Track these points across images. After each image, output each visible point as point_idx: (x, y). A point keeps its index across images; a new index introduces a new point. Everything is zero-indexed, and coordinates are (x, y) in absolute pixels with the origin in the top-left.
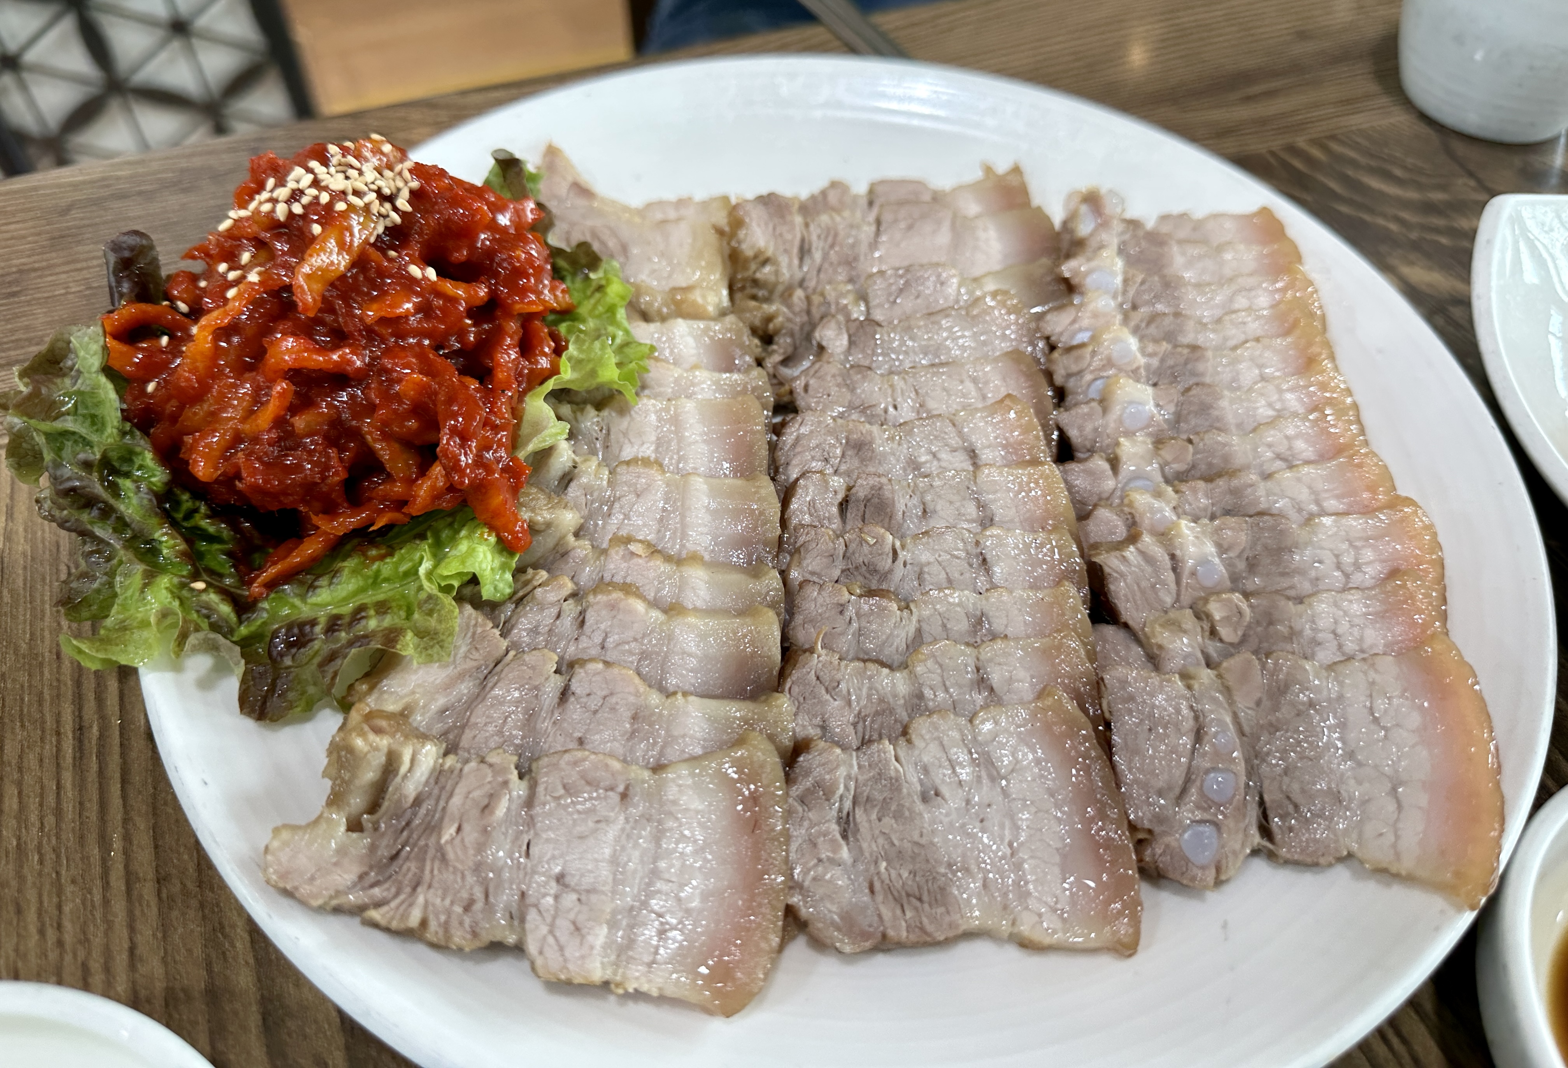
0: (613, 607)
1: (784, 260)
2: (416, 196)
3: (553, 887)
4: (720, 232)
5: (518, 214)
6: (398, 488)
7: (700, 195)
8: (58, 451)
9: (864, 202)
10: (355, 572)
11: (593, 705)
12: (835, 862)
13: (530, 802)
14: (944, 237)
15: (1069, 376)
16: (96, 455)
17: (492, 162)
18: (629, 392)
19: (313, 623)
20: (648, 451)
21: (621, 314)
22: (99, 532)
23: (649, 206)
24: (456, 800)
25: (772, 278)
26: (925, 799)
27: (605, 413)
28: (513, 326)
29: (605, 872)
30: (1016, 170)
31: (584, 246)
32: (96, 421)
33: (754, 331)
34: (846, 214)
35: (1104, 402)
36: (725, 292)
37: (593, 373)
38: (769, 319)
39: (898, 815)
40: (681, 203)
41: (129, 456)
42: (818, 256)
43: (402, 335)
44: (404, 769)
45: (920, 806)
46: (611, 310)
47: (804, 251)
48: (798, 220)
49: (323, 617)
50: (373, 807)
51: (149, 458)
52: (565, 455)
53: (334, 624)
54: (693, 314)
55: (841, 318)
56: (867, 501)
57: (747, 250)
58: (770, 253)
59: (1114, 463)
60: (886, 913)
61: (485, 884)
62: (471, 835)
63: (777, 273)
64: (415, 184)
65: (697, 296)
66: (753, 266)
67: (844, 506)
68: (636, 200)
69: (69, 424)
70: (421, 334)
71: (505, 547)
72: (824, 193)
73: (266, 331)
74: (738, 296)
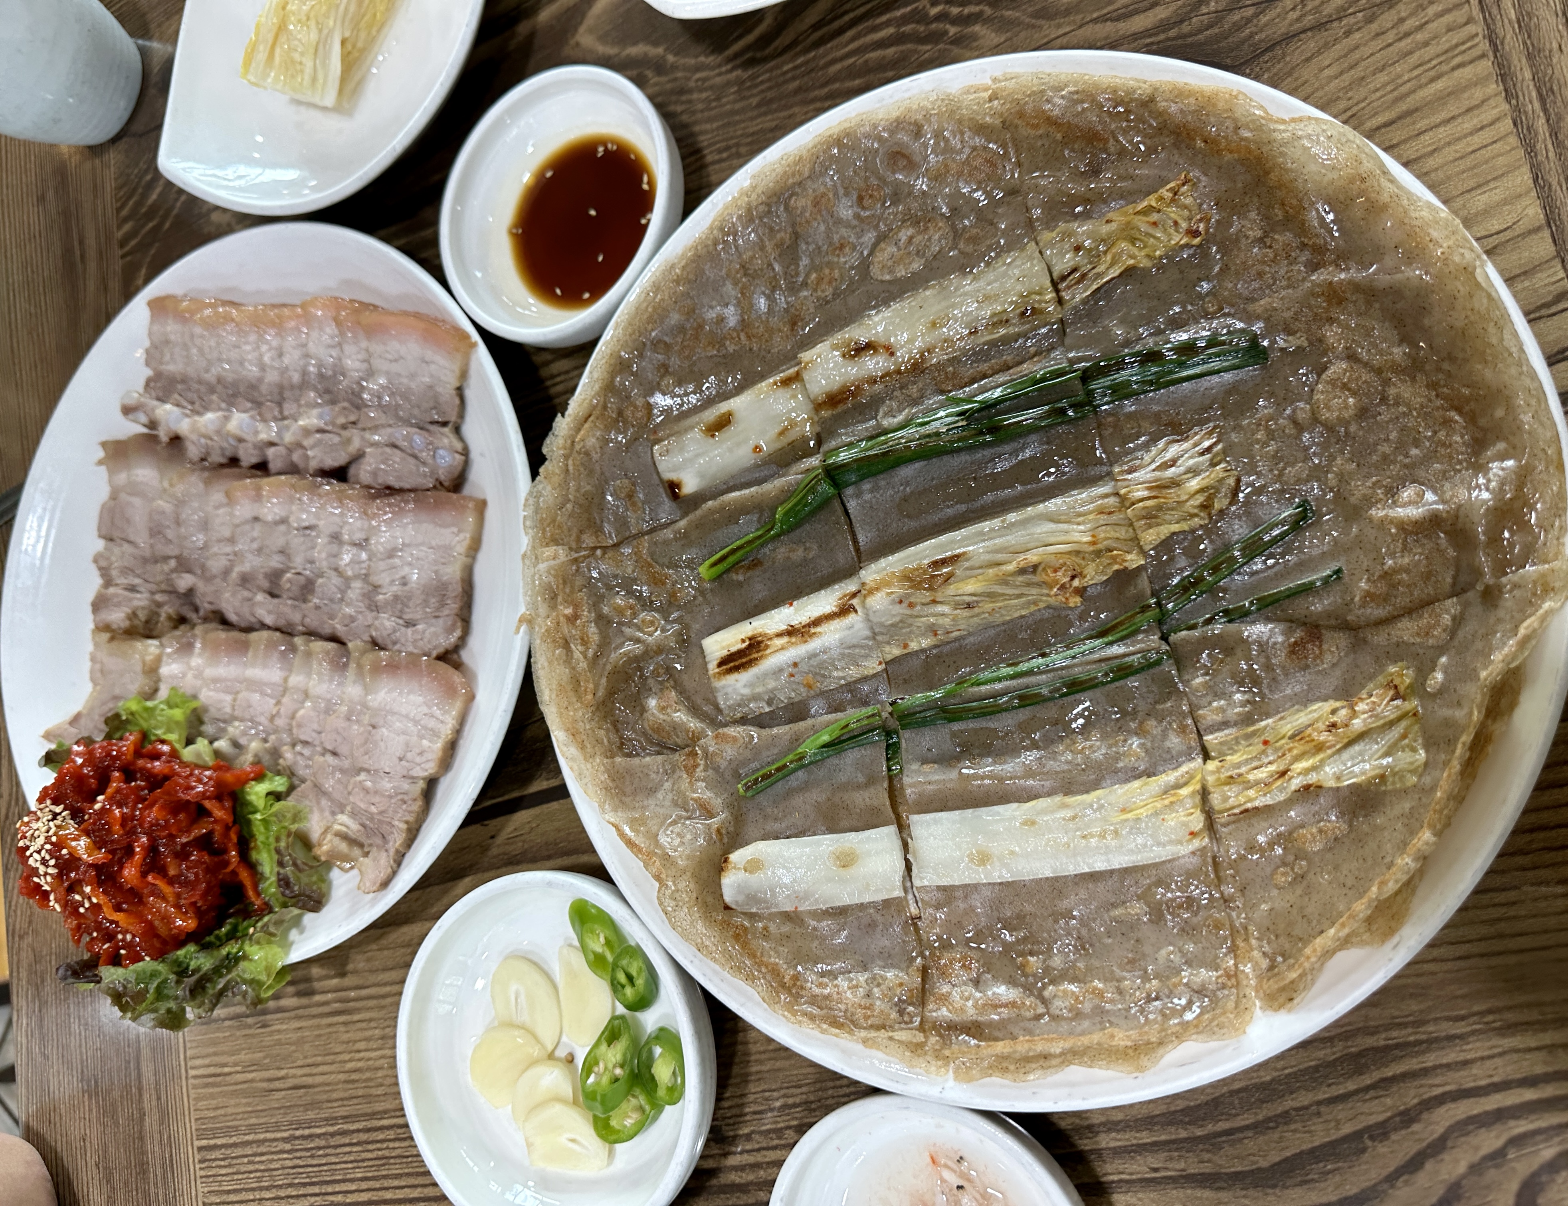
0: (299, 726)
1: (136, 603)
2: (55, 802)
3: (403, 763)
4: (112, 639)
5: (78, 754)
6: (217, 828)
7: (90, 647)
8: (168, 997)
9: (110, 544)
10: (259, 853)
11: (339, 739)
12: (424, 632)
13: (368, 771)
14: (137, 501)
15: (223, 455)
16: (172, 977)
17: (45, 769)
18: (194, 704)
19: (278, 874)
20: (229, 698)
21: (150, 704)
22: (220, 986)
23: (93, 680)
24: (362, 806)
25: (146, 612)
26: (405, 584)
27: (206, 719)
28: (141, 762)
29: (402, 738)
30: (104, 445)
31: (107, 721)
32: (154, 974)
33: (175, 627)
34: (113, 559)
35: (241, 440)
36: (150, 642)
37: (177, 723)
38: (170, 618)
39: (409, 598)
40: (93, 659)
41: (178, 963)
42: (137, 581)
43: (133, 817)
44: (344, 829)
45: (406, 588)
46: (147, 709)
47: (132, 589)
48: (112, 590)
49: (276, 869)
50: (361, 845)
51: (181, 953)
52: (222, 744)
53: (281, 864)
54: (158, 661)
55: (174, 575)
56: (271, 582)
57: (126, 624)
58: (129, 611)
59: (272, 444)
60: (446, 612)
61: (397, 794)
62: (376, 799)
63: (143, 608)
64: (48, 802)
65: (149, 658)
66: (136, 622)
67: (273, 595)
68: (89, 687)
69: (152, 987)
70: (134, 808)
71: (259, 777)
72: (100, 569)
73: (120, 888)
74: (155, 633)
